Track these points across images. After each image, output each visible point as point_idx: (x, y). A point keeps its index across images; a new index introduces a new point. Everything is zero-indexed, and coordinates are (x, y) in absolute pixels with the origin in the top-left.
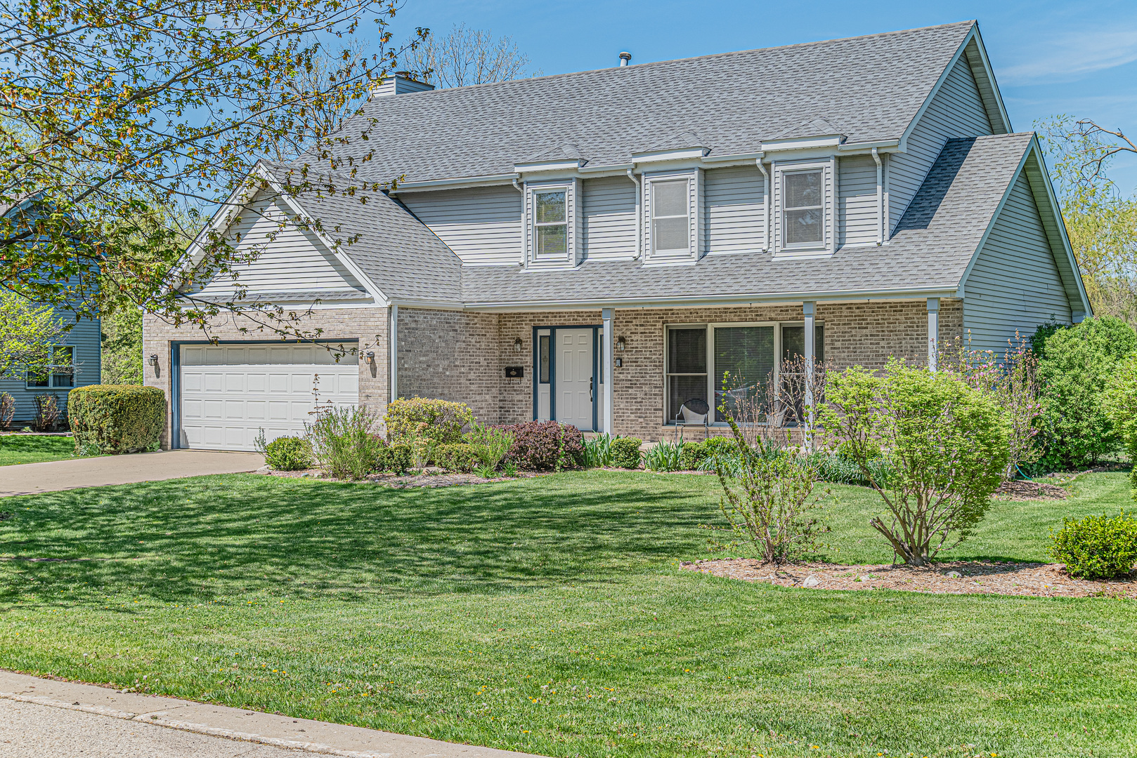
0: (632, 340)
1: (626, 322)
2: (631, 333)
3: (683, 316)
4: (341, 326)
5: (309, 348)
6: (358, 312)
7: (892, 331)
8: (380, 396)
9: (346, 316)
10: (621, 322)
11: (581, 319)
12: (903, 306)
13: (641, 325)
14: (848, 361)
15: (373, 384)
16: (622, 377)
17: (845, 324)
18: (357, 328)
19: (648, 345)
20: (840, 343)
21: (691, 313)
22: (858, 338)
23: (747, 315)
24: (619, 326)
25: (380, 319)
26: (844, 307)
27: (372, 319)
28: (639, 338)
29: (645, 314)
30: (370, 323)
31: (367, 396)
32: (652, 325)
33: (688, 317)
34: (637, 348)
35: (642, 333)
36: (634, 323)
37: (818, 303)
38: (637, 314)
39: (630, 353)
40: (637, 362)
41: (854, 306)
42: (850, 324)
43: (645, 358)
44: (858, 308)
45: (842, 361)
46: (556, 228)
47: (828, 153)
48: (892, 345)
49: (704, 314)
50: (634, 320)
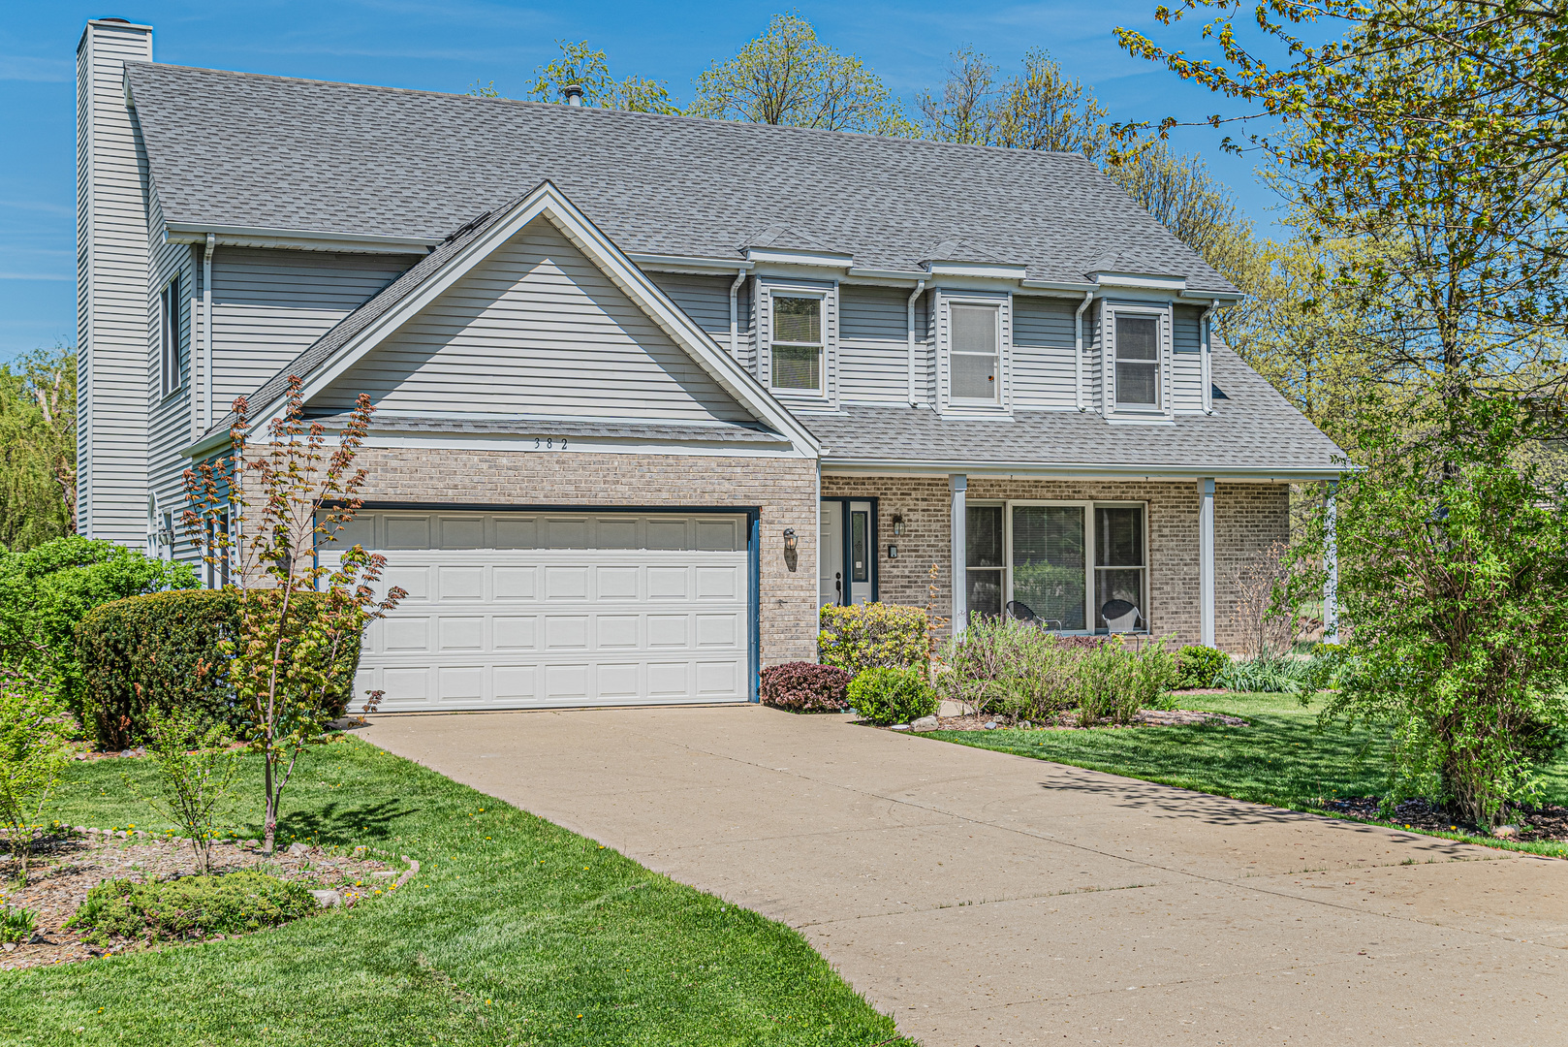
0: (910, 520)
1: (902, 494)
2: (909, 510)
3: (982, 489)
4: (726, 486)
5: (633, 522)
6: (761, 463)
7: (1221, 517)
8: (804, 601)
9: (738, 469)
10: (895, 494)
11: (834, 487)
12: (1232, 488)
13: (923, 500)
14: (1177, 552)
15: (790, 581)
16: (895, 571)
17: (1173, 507)
18: (760, 489)
19: (933, 528)
20: (1168, 529)
21: (992, 486)
22: (1187, 524)
23: (1063, 492)
24: (891, 500)
25: (803, 477)
26: (1172, 486)
27: (787, 477)
28: (921, 518)
29: (929, 485)
30: (783, 483)
31: (780, 602)
32: (939, 500)
33: (988, 491)
34: (917, 531)
35: (923, 510)
36: (913, 496)
37: (1216, 480)
38: (918, 483)
39: (907, 539)
40: (917, 551)
41: (1182, 486)
42: (1178, 507)
43: (928, 546)
44: (1187, 488)
45: (1170, 552)
46: (805, 350)
47: (1165, 298)
48: (1222, 533)
49: (1008, 488)
50: (913, 492)
